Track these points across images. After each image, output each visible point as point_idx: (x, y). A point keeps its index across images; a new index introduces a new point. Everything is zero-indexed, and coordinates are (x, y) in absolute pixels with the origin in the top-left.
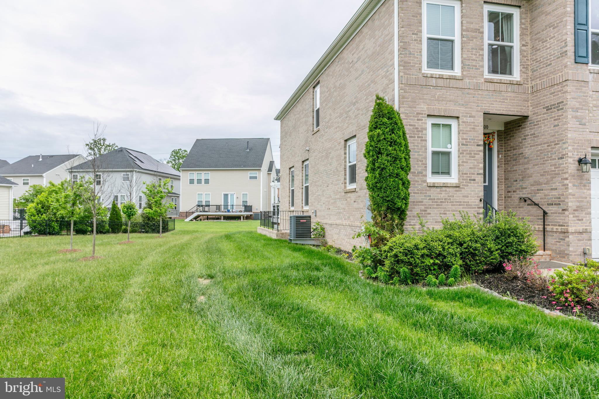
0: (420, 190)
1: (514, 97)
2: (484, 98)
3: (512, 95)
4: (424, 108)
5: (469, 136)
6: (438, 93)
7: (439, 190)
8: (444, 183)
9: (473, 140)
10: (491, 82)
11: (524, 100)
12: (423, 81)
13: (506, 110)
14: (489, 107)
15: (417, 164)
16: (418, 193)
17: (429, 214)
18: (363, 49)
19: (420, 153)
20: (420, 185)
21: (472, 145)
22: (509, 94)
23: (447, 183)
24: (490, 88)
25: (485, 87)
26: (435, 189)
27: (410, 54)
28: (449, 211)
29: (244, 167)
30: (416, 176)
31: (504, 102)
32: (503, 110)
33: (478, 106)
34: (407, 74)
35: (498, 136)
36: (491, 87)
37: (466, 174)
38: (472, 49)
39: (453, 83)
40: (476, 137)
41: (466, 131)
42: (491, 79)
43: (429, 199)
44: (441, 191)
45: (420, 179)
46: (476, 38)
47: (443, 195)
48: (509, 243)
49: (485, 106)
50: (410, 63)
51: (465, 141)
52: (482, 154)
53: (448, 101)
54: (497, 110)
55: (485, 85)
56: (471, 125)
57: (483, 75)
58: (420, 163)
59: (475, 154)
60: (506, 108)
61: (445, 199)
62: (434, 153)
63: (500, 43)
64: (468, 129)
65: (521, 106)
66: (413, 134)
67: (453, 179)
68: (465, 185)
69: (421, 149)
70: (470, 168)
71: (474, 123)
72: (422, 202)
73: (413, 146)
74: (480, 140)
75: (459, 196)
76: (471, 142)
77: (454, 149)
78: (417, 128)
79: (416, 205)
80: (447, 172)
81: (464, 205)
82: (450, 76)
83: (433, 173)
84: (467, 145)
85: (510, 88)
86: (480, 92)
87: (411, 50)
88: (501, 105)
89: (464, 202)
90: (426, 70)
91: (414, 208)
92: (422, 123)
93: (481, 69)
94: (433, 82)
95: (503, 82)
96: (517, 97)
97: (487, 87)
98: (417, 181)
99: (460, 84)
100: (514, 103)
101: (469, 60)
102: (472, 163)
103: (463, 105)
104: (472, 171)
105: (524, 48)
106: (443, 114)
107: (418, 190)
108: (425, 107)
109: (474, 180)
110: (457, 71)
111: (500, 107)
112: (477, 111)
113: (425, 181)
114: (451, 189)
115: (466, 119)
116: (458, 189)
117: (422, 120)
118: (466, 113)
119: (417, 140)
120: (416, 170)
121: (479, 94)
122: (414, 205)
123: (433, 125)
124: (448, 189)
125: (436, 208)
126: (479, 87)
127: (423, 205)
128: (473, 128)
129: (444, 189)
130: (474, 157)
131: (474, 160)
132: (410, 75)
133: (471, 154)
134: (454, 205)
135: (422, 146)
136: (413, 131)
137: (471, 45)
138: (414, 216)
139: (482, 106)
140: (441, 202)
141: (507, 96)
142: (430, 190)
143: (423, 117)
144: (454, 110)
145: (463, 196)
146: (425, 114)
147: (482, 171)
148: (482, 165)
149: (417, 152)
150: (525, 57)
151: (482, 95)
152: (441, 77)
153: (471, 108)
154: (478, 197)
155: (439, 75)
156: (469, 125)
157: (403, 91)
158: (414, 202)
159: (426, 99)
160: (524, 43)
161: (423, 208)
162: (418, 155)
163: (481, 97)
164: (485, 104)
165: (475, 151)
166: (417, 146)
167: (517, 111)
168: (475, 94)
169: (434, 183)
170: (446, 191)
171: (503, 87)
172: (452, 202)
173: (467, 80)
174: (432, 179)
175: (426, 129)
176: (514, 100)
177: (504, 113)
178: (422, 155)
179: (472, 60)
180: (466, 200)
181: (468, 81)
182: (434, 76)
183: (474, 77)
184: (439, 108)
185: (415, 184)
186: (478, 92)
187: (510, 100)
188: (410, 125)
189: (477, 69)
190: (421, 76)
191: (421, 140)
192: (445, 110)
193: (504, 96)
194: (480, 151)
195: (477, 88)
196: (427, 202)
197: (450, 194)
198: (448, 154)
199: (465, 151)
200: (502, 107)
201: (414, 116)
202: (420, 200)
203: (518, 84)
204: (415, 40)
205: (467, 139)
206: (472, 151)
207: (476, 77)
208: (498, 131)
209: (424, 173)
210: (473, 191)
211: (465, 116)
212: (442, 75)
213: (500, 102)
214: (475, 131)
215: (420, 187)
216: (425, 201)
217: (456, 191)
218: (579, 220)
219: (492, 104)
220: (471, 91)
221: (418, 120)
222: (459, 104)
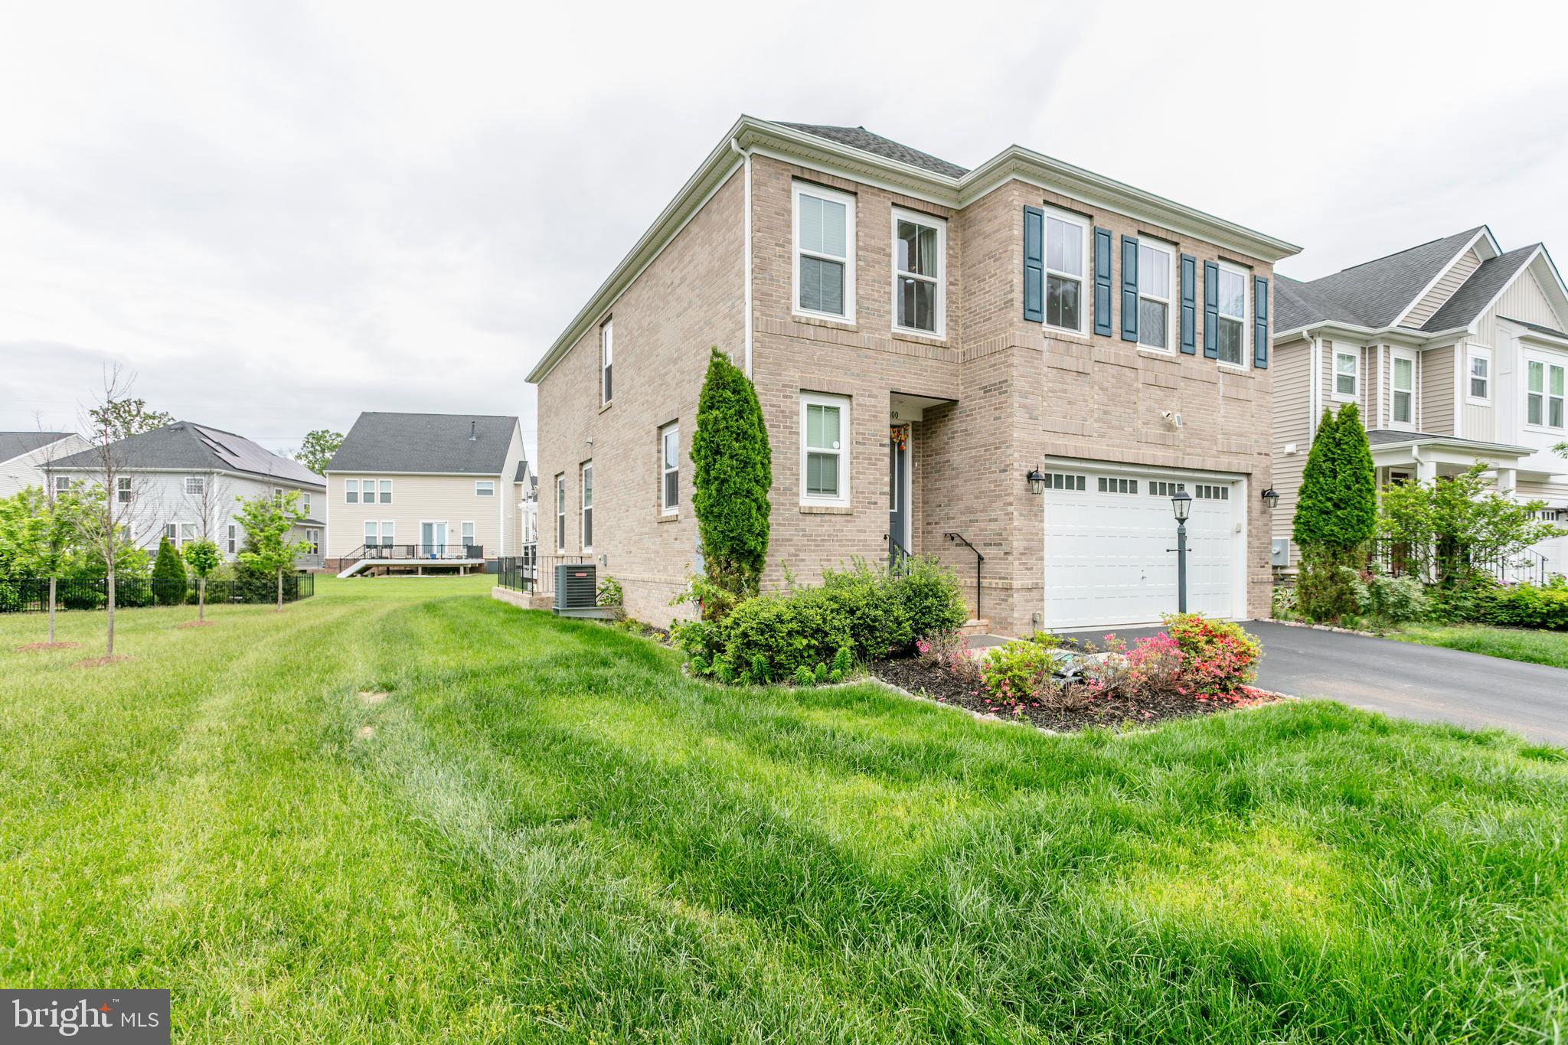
0: (787, 520)
1: (938, 368)
2: (892, 365)
3: (935, 363)
4: (794, 376)
5: (867, 429)
6: (819, 352)
7: (818, 519)
8: (827, 508)
9: (874, 435)
10: (902, 339)
11: (952, 375)
12: (793, 330)
13: (924, 389)
14: (899, 381)
15: (782, 474)
16: (785, 525)
17: (803, 560)
18: (690, 262)
19: (789, 456)
20: (787, 510)
21: (872, 445)
22: (930, 363)
23: (833, 508)
24: (900, 349)
25: (893, 348)
26: (812, 518)
27: (772, 280)
28: (835, 555)
29: (466, 470)
30: (781, 494)
31: (922, 375)
32: (920, 389)
33: (882, 379)
34: (766, 315)
35: (913, 430)
36: (903, 348)
37: (862, 493)
38: (874, 281)
39: (842, 337)
40: (879, 430)
41: (863, 419)
42: (902, 335)
43: (803, 536)
44: (822, 521)
45: (788, 499)
46: (879, 263)
47: (826, 529)
48: (926, 607)
49: (892, 380)
50: (771, 295)
51: (860, 437)
52: (887, 460)
53: (834, 367)
54: (910, 387)
55: (892, 344)
56: (870, 411)
57: (889, 327)
58: (788, 472)
59: (876, 459)
60: (924, 384)
61: (829, 536)
62: (812, 456)
63: (917, 276)
64: (866, 417)
65: (946, 383)
66: (777, 421)
67: (842, 501)
68: (860, 512)
69: (789, 448)
70: (870, 483)
71: (874, 406)
72: (791, 540)
73: (776, 441)
74: (885, 436)
75: (851, 531)
76: (870, 439)
77: (843, 449)
78: (783, 412)
79: (781, 545)
80: (833, 490)
81: (859, 545)
82: (837, 324)
83: (810, 490)
84: (864, 444)
85: (931, 352)
86: (885, 356)
87: (774, 273)
88: (918, 379)
89: (859, 541)
90: (797, 311)
91: (778, 551)
92: (792, 403)
93: (887, 317)
94: (810, 332)
96: (941, 368)
97: (896, 347)
98: (783, 504)
99: (853, 340)
100: (937, 377)
101: (868, 299)
102: (872, 474)
103: (858, 375)
104: (872, 487)
105: (951, 287)
106: (826, 390)
107: (784, 519)
108: (797, 375)
109: (876, 503)
110: (849, 318)
111: (916, 383)
112: (881, 387)
113: (796, 504)
114: (838, 518)
115: (863, 400)
116: (849, 518)
117: (791, 397)
118: (864, 390)
119: (782, 432)
120: (781, 483)
121: (883, 359)
122: (777, 545)
123: (810, 407)
124: (833, 518)
125: (814, 551)
126: (884, 346)
127: (792, 546)
128: (874, 416)
129: (827, 518)
130: (875, 465)
131: (875, 469)
132: (771, 316)
133: (870, 459)
134: (844, 546)
135: (791, 443)
136: (777, 417)
137: (871, 274)
138: (777, 565)
139: (888, 380)
140: (823, 540)
141: (926, 366)
142: (805, 520)
143: (793, 392)
144: (845, 383)
145: (858, 531)
146: (796, 387)
147: (887, 489)
148: (887, 479)
149: (782, 453)
150: (954, 303)
151: (889, 360)
152: (823, 325)
153: (870, 381)
154: (881, 532)
155: (821, 321)
156: (868, 410)
157: (759, 345)
158: (777, 540)
159: (797, 361)
160: (952, 279)
161: (792, 550)
162: (785, 458)
163: (887, 365)
164: (893, 375)
165: (876, 454)
166: (783, 442)
167: (941, 392)
168: (877, 358)
169: (811, 508)
170: (830, 521)
171: (921, 350)
172: (841, 540)
173: (864, 334)
174: (807, 501)
175: (797, 414)
176: (937, 372)
177: (922, 393)
178: (791, 459)
179: (874, 300)
180: (862, 536)
181: (867, 335)
182: (812, 322)
183: (876, 330)
184: (819, 378)
185: (778, 509)
186: (882, 354)
187: (931, 371)
188: (772, 406)
189: (881, 316)
190: (789, 319)
191: (790, 433)
192: (830, 382)
193: (921, 365)
194: (885, 455)
195: (880, 349)
196: (799, 540)
197: (837, 527)
198: (833, 458)
199: (861, 453)
200: (919, 384)
201: (777, 390)
202: (788, 537)
203: (943, 347)
204: (780, 256)
205: (864, 434)
206: (873, 454)
207: (879, 330)
208: (914, 423)
209: (795, 489)
210: (873, 522)
211: (862, 395)
212: (825, 322)
213: (915, 374)
214: (877, 421)
215: (787, 514)
216: (796, 538)
217: (847, 521)
218: (1027, 569)
219: (904, 377)
220: (871, 353)
221: (784, 396)
222: (853, 374)
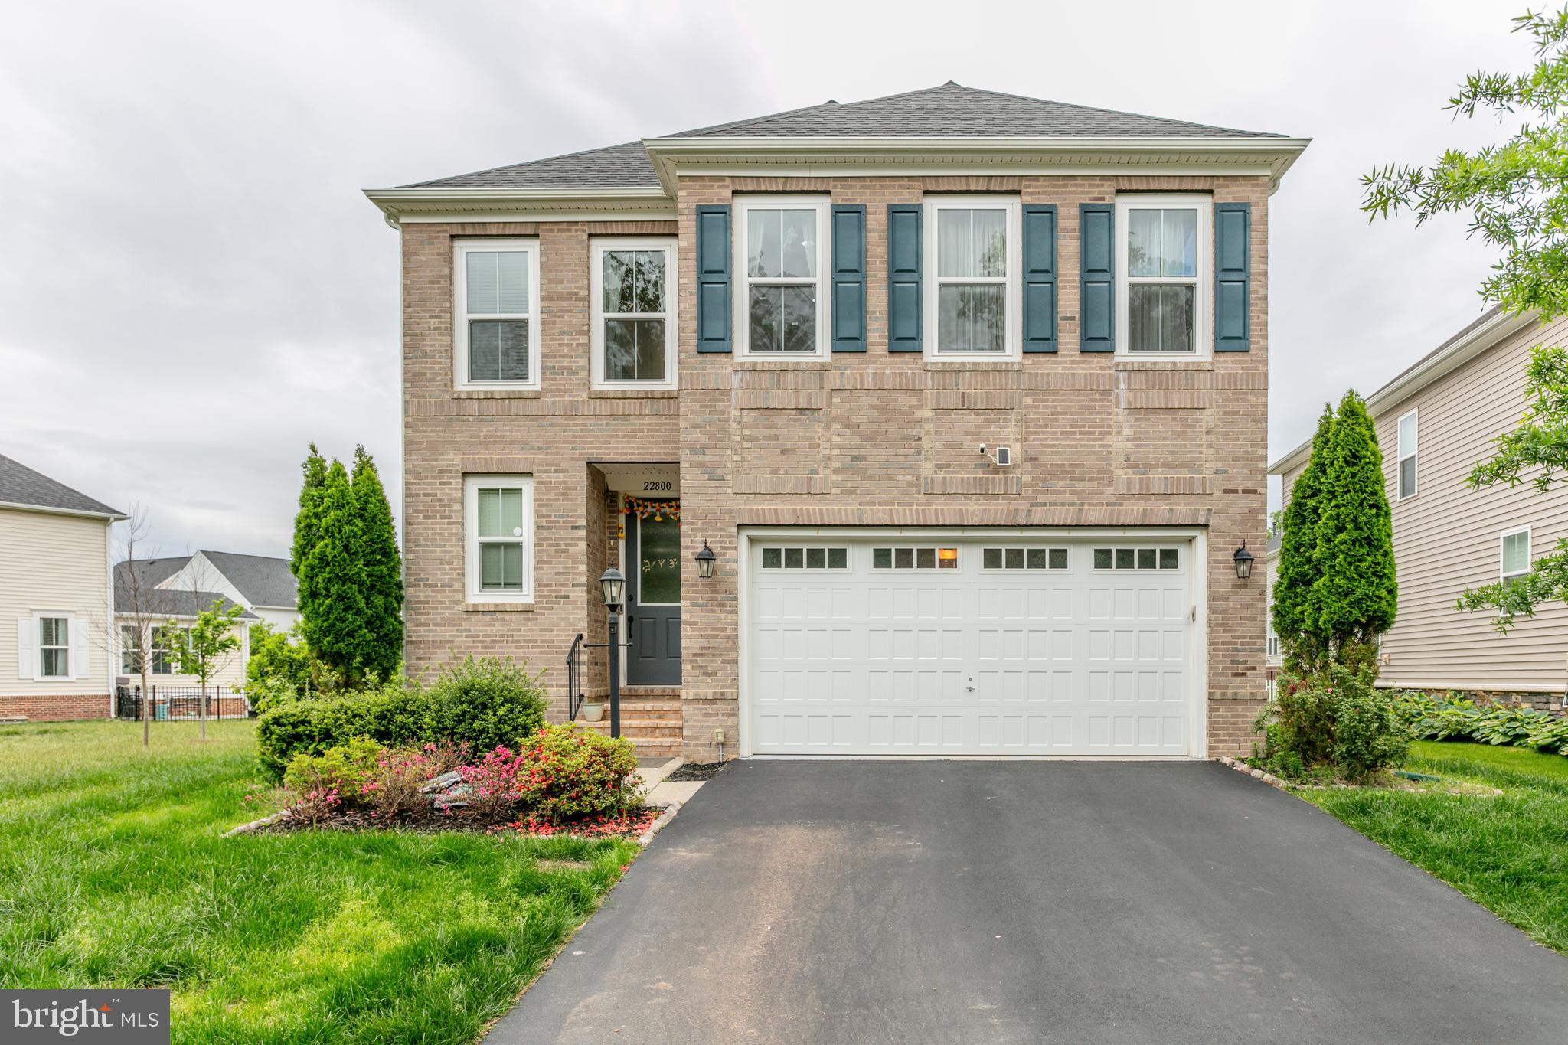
0: (448, 619)
1: (657, 425)
2: (589, 431)
3: (654, 420)
4: (455, 459)
5: (554, 511)
6: (486, 428)
7: (487, 618)
8: (497, 605)
9: (562, 516)
10: (603, 397)
12: (452, 408)
13: (640, 454)
14: (600, 448)
15: (439, 569)
16: (444, 625)
19: (450, 548)
20: (447, 608)
21: (561, 528)
22: (647, 420)
23: (504, 605)
24: (601, 410)
25: (589, 410)
26: (480, 616)
30: (438, 592)
31: (635, 437)
32: (633, 454)
33: (573, 448)
34: (420, 397)
36: (604, 408)
37: (547, 585)
38: (562, 334)
39: (517, 406)
40: (570, 511)
41: (548, 499)
42: (607, 392)
43: (467, 637)
44: (492, 620)
45: (448, 597)
46: (574, 311)
47: (497, 628)
49: (589, 448)
50: (424, 374)
51: (544, 520)
52: (584, 545)
53: (506, 443)
54: (618, 454)
55: (589, 405)
56: (558, 488)
57: (592, 384)
58: (447, 567)
59: (566, 545)
60: (638, 448)
61: (502, 636)
62: (486, 547)
63: (636, 315)
64: (553, 496)
66: (433, 511)
67: (524, 596)
68: (545, 608)
69: (447, 540)
70: (557, 574)
71: (565, 482)
72: (452, 642)
73: (433, 534)
74: (580, 517)
75: (532, 630)
76: (558, 522)
77: (525, 534)
78: (440, 500)
79: (439, 648)
80: (514, 583)
81: (544, 647)
82: (512, 392)
83: (485, 584)
84: (550, 528)
85: (648, 407)
86: (579, 420)
88: (628, 442)
89: (543, 641)
91: (435, 653)
92: (453, 489)
94: (475, 407)
95: (629, 395)
96: (665, 424)
97: (595, 408)
98: (441, 602)
100: (659, 437)
102: (560, 563)
103: (539, 448)
104: (561, 579)
106: (495, 470)
107: (442, 619)
108: (458, 458)
109: (566, 597)
110: (535, 382)
111: (626, 448)
112: (573, 459)
113: (461, 602)
114: (515, 616)
115: (548, 477)
116: (529, 615)
117: (450, 483)
118: (547, 465)
119: (440, 523)
120: (440, 580)
121: (576, 425)
122: (434, 648)
123: (482, 491)
124: (508, 616)
126: (577, 409)
127: (451, 647)
128: (563, 494)
130: (567, 551)
131: (565, 557)
132: (425, 397)
133: (558, 545)
134: (522, 647)
135: (454, 535)
136: (432, 507)
137: (559, 326)
138: (434, 670)
139: (584, 448)
140: (493, 641)
141: (641, 425)
142: (469, 619)
143: (452, 477)
144: (519, 458)
145: (542, 630)
146: (458, 472)
147: (582, 577)
148: (583, 567)
149: (440, 546)
151: (584, 425)
153: (557, 453)
156: (553, 489)
158: (434, 642)
162: (443, 552)
163: (582, 431)
164: (591, 443)
165: (567, 539)
166: (440, 534)
167: (665, 454)
168: (567, 425)
169: (479, 605)
171: (632, 406)
172: (517, 641)
173: (550, 399)
174: (476, 596)
175: (463, 501)
176: (657, 431)
177: (635, 458)
178: (451, 551)
179: (563, 356)
180: (547, 636)
181: (553, 400)
182: (476, 396)
183: (568, 390)
184: (486, 458)
185: (437, 608)
186: (576, 419)
187: (649, 430)
189: (573, 374)
190: (448, 397)
191: (452, 523)
192: (500, 462)
193: (634, 424)
194: (579, 539)
195: (571, 412)
196: (462, 642)
197: (513, 626)
198: (515, 547)
199: (548, 539)
200: (630, 448)
202: (448, 638)
203: (669, 397)
205: (550, 516)
206: (562, 539)
207: (572, 391)
209: (460, 585)
210: (563, 619)
211: (545, 471)
213: (624, 436)
214: (568, 500)
215: (443, 613)
216: (457, 639)
217: (525, 619)
218: (707, 674)
219: (606, 442)
220: (559, 420)
221: (441, 483)
222: (533, 448)
